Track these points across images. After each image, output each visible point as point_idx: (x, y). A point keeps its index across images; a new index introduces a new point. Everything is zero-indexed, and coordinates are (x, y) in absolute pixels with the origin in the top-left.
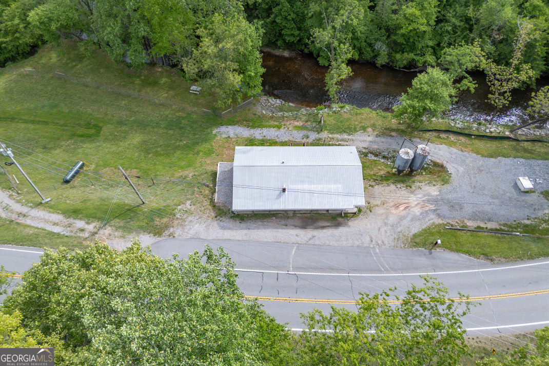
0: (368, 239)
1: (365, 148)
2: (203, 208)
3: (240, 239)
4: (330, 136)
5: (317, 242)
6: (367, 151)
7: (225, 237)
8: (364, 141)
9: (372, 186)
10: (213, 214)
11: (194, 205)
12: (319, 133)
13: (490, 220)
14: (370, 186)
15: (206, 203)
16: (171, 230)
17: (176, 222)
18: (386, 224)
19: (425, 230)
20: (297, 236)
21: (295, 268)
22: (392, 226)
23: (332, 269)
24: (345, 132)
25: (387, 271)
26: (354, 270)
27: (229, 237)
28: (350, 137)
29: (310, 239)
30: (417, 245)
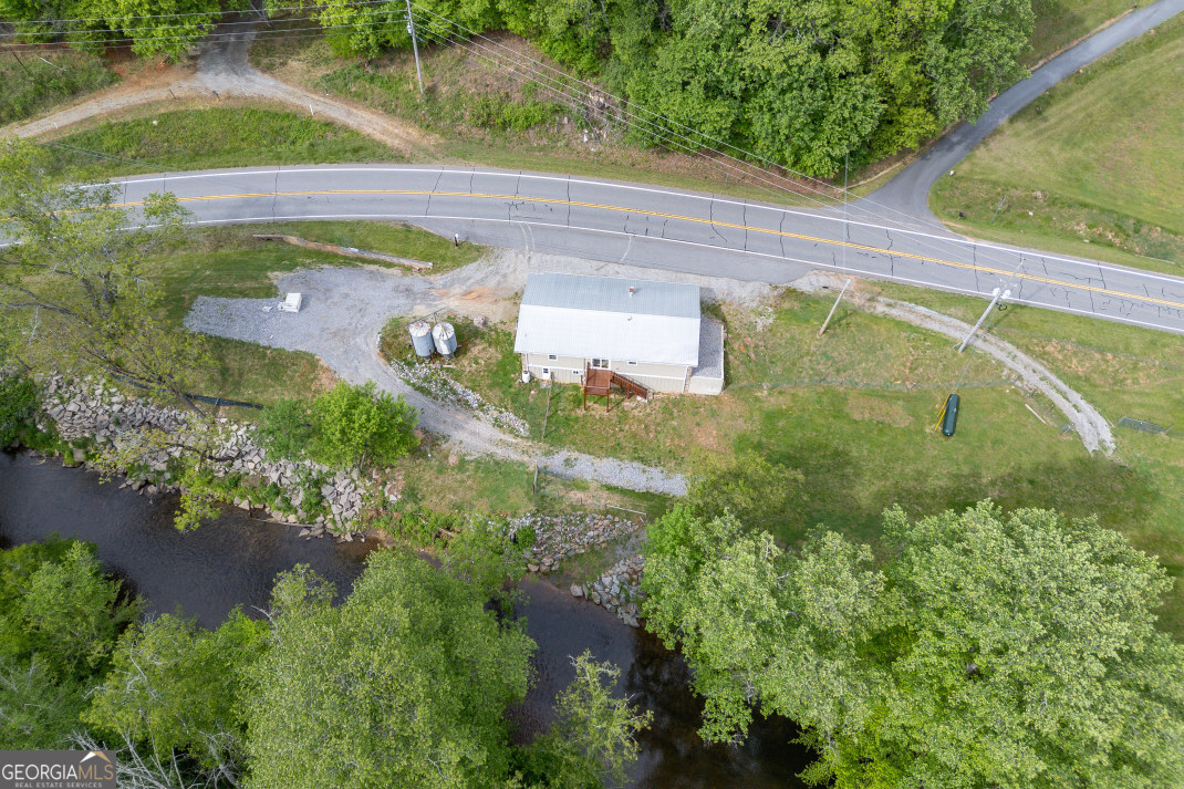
0: (533, 261)
1: (478, 419)
2: (739, 316)
3: (688, 275)
4: (526, 458)
5: (595, 263)
6: (477, 412)
7: (707, 278)
8: (473, 433)
9: (502, 322)
10: (724, 308)
11: (751, 323)
12: (545, 467)
13: (371, 272)
14: (505, 324)
15: (734, 323)
16: (775, 293)
17: (771, 301)
18: (505, 276)
19: (459, 265)
20: (618, 273)
21: (627, 238)
22: (497, 273)
23: (586, 234)
24: (497, 463)
25: (525, 226)
26: (560, 230)
27: (703, 278)
28: (493, 449)
29: (602, 267)
30: (479, 250)
